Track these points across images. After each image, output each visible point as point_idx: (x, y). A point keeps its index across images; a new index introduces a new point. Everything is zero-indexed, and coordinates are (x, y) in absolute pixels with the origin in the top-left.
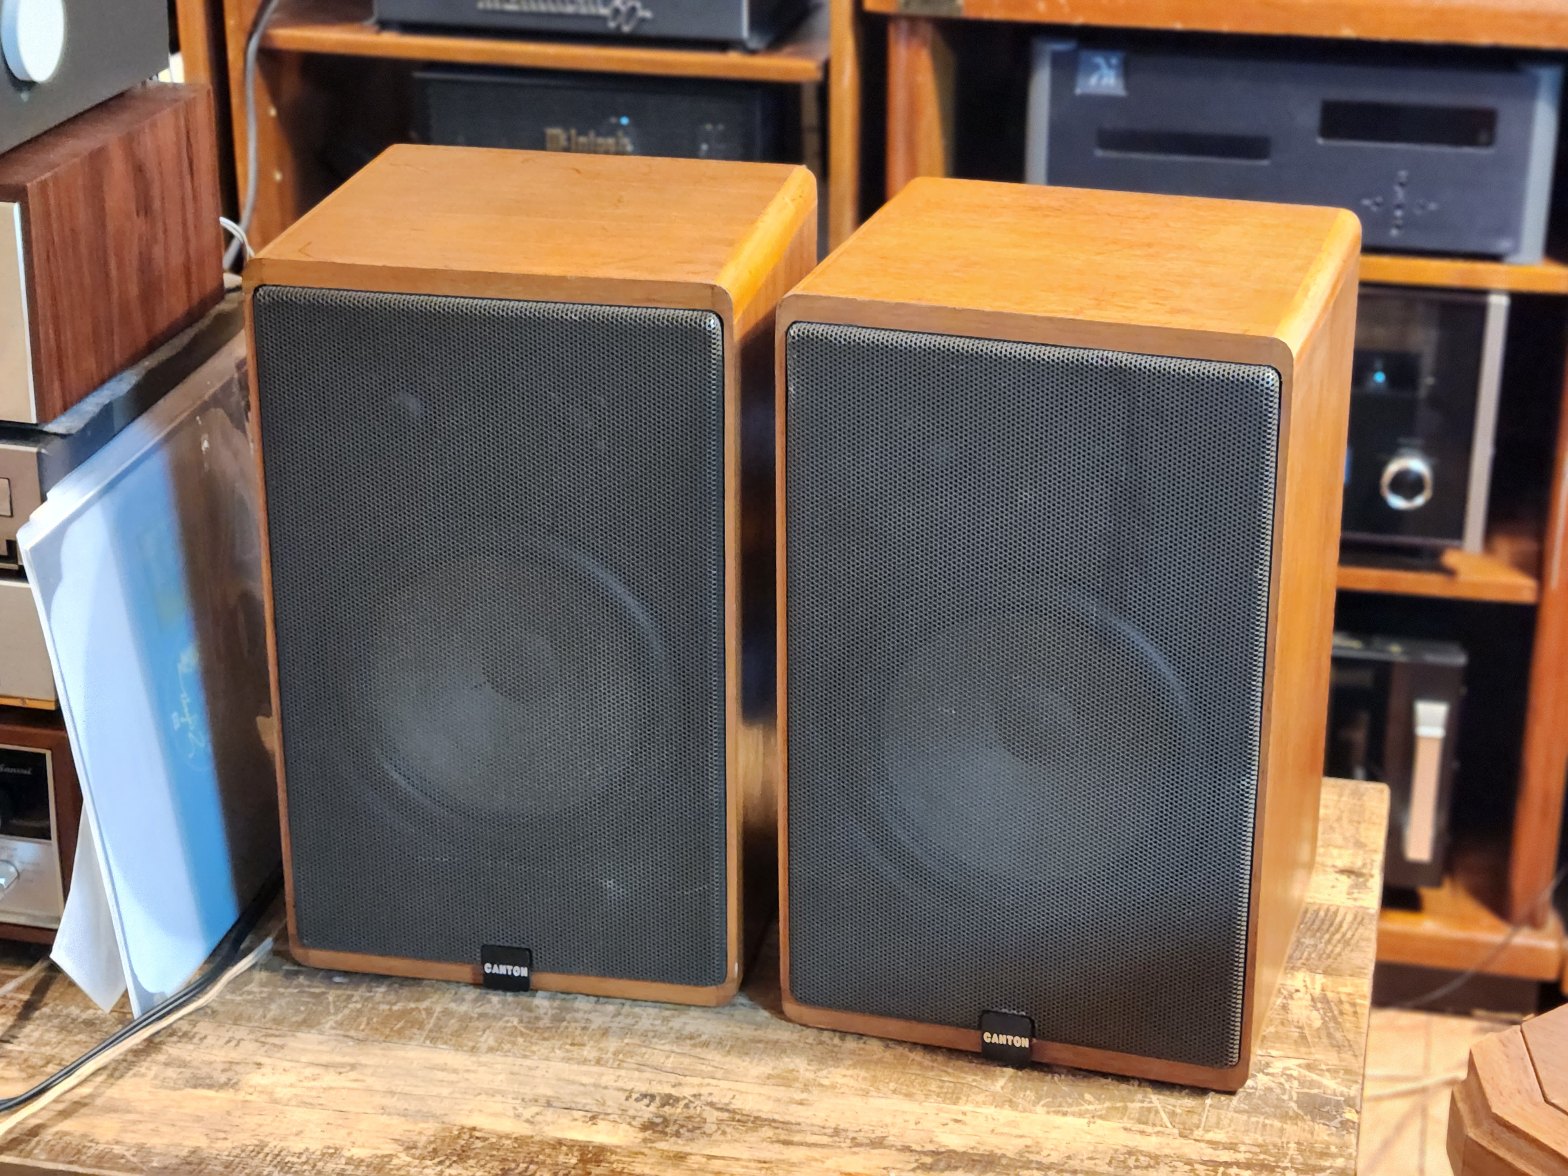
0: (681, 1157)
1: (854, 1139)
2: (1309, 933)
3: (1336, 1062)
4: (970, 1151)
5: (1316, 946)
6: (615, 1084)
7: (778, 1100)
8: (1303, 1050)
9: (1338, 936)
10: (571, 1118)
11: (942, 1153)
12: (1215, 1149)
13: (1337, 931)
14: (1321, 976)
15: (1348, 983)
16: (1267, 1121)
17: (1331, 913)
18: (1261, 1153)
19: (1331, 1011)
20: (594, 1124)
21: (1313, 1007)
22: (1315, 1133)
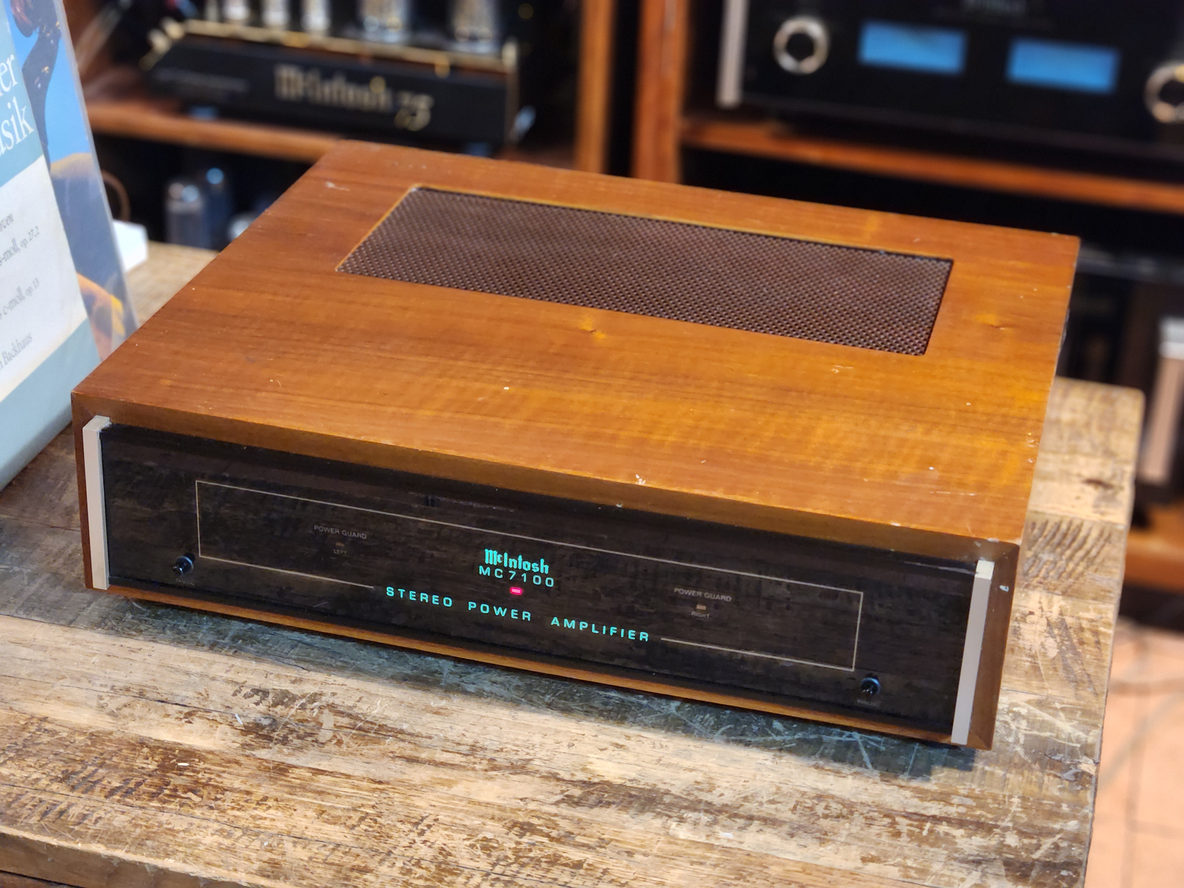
0: (281, 769)
1: (492, 760)
2: (1048, 548)
3: (1072, 700)
4: (628, 784)
5: (1055, 563)
6: (225, 675)
7: (410, 706)
8: (1035, 683)
9: (1081, 553)
10: (164, 713)
11: (595, 784)
12: (922, 799)
13: (1080, 547)
14: (1061, 597)
15: (1091, 607)
16: (987, 768)
17: (1073, 527)
18: (977, 807)
19: (1070, 639)
20: (190, 723)
21: (1049, 633)
22: (1044, 787)
